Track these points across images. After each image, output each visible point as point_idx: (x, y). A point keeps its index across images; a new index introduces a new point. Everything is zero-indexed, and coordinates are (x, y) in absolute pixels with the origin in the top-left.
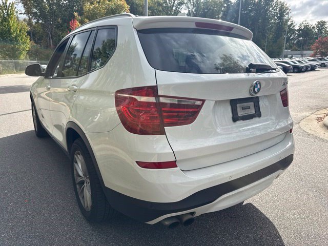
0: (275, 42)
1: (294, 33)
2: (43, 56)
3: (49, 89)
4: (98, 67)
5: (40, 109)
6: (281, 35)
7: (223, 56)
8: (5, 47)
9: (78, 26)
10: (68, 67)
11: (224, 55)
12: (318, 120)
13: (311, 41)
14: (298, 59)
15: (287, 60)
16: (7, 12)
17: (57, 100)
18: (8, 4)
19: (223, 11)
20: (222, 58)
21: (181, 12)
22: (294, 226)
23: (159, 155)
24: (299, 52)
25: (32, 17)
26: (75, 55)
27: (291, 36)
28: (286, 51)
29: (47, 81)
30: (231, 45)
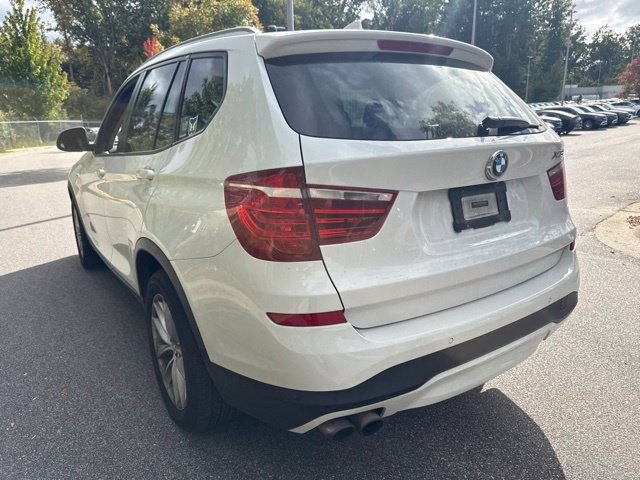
0: (546, 70)
1: (584, 51)
2: (94, 111)
3: (102, 175)
4: (193, 132)
5: (87, 214)
6: (558, 56)
7: (437, 105)
8: (20, 94)
9: (160, 49)
10: (139, 131)
11: (440, 103)
12: (631, 222)
13: (619, 66)
14: (592, 103)
15: (570, 105)
16: (23, 28)
17: (117, 196)
18: (24, 12)
19: (441, 13)
20: (434, 110)
21: (359, 18)
22: (581, 432)
23: (312, 299)
24: (594, 89)
25: (72, 35)
26: (153, 107)
27: (578, 57)
28: (568, 86)
29: (99, 160)
30: (454, 83)
